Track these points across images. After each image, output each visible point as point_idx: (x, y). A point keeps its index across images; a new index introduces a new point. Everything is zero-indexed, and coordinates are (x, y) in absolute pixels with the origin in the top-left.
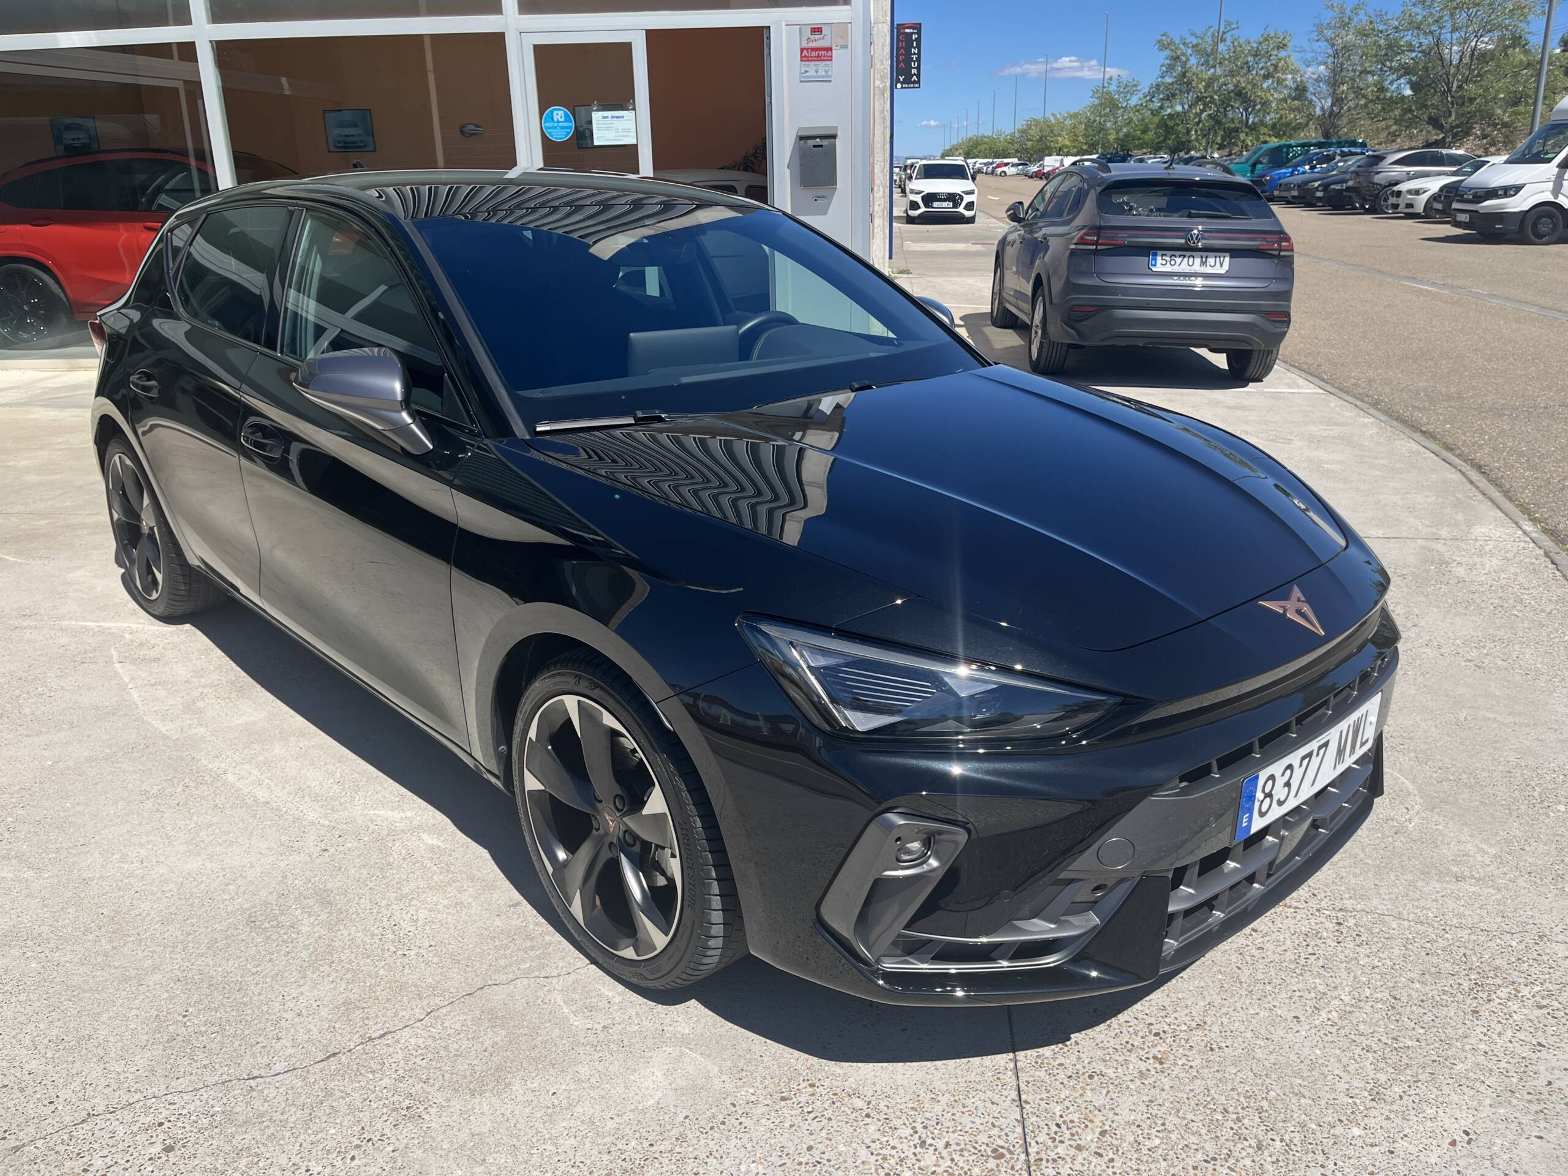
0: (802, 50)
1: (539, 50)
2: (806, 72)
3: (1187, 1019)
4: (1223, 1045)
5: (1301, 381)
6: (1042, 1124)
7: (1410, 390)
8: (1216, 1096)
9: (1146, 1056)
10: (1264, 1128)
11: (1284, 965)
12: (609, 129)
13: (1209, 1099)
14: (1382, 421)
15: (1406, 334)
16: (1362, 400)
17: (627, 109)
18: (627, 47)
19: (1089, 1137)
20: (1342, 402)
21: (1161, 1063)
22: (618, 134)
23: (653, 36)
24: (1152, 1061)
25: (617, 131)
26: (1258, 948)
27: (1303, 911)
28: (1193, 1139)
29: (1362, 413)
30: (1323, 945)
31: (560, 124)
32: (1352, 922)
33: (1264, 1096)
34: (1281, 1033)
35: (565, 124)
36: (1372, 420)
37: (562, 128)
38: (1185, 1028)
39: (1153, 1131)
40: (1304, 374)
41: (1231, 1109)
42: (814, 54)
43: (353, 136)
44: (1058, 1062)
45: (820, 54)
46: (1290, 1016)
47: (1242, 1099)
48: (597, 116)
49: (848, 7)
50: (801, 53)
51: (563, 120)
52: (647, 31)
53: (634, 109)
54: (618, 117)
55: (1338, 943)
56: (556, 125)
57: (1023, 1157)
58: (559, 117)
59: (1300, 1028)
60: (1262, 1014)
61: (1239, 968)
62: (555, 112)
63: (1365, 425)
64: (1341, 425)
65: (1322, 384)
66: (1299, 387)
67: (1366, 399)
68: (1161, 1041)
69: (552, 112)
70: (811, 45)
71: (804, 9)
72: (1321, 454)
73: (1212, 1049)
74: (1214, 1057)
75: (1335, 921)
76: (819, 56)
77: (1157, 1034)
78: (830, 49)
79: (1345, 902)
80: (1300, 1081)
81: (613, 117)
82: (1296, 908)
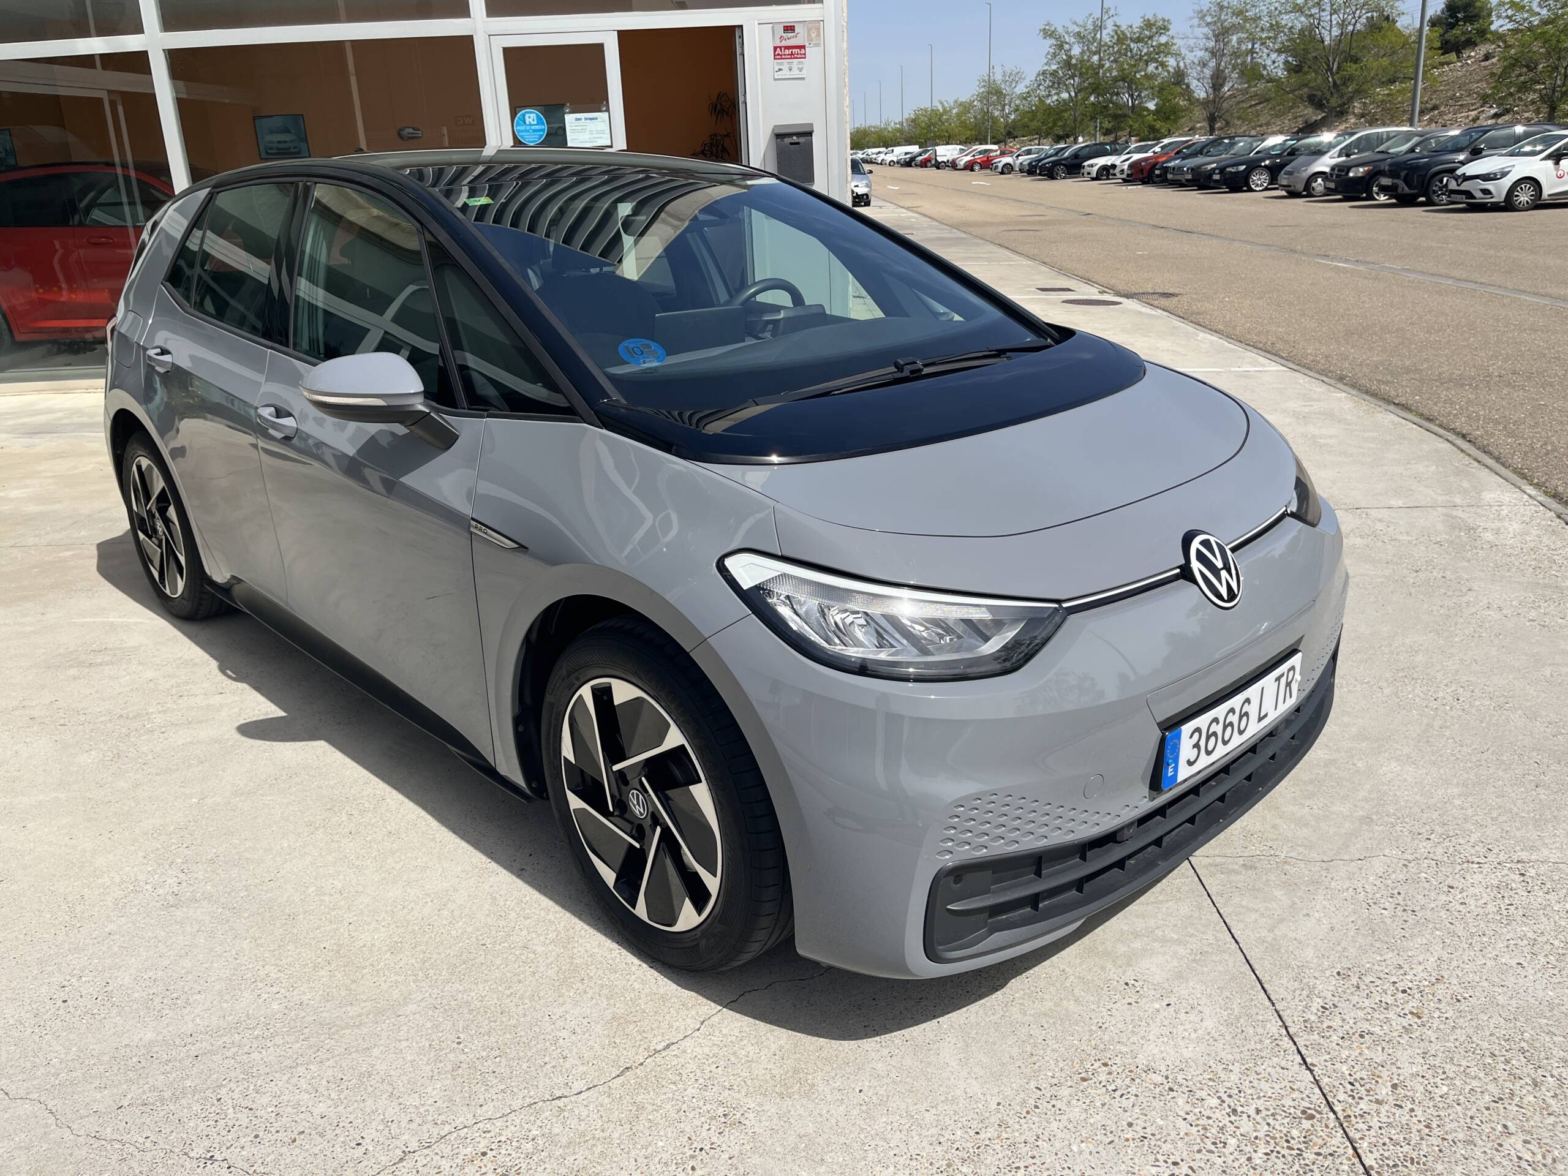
0: (775, 48)
1: (508, 52)
2: (780, 70)
3: (1425, 975)
4: (1467, 996)
5: (1261, 359)
6: (1336, 1084)
7: (1368, 365)
8: (1478, 1042)
9: (1403, 1012)
10: (1532, 1066)
11: (1490, 916)
12: (583, 131)
13: (1474, 1045)
14: (1353, 395)
15: (1341, 311)
16: (1326, 376)
17: (600, 111)
18: (599, 48)
19: (1384, 1091)
20: (1308, 379)
21: (1419, 1018)
22: (591, 136)
23: (625, 37)
24: (1410, 1016)
25: (591, 132)
26: (1461, 903)
27: (1486, 866)
28: (1475, 1083)
29: (1332, 389)
30: (1516, 896)
31: (533, 127)
32: (1532, 872)
33: (1520, 1037)
34: (1512, 979)
35: (537, 127)
36: (1344, 394)
37: (535, 131)
38: (1426, 983)
39: (1438, 1080)
40: (1263, 353)
41: (1497, 1053)
42: (787, 52)
43: (285, 142)
44: (1325, 1025)
45: (796, 52)
46: (1513, 962)
47: (1503, 1043)
48: (570, 119)
49: (820, 5)
50: (775, 51)
51: (535, 123)
52: (618, 31)
53: (608, 110)
54: (591, 119)
55: (1529, 892)
56: (528, 128)
57: (1331, 1115)
58: (531, 120)
59: (1527, 974)
60: (1488, 964)
61: (1452, 924)
62: (527, 115)
63: (1340, 399)
64: (1318, 400)
65: (1282, 361)
66: (1263, 365)
67: (1330, 375)
68: (1410, 997)
69: (524, 115)
70: (784, 43)
71: (774, 7)
72: (1311, 429)
73: (1458, 1001)
74: (1463, 1006)
75: (1517, 872)
76: (792, 54)
77: (1404, 991)
78: (804, 47)
79: (1519, 854)
80: (1545, 1021)
81: (586, 119)
82: (1478, 863)
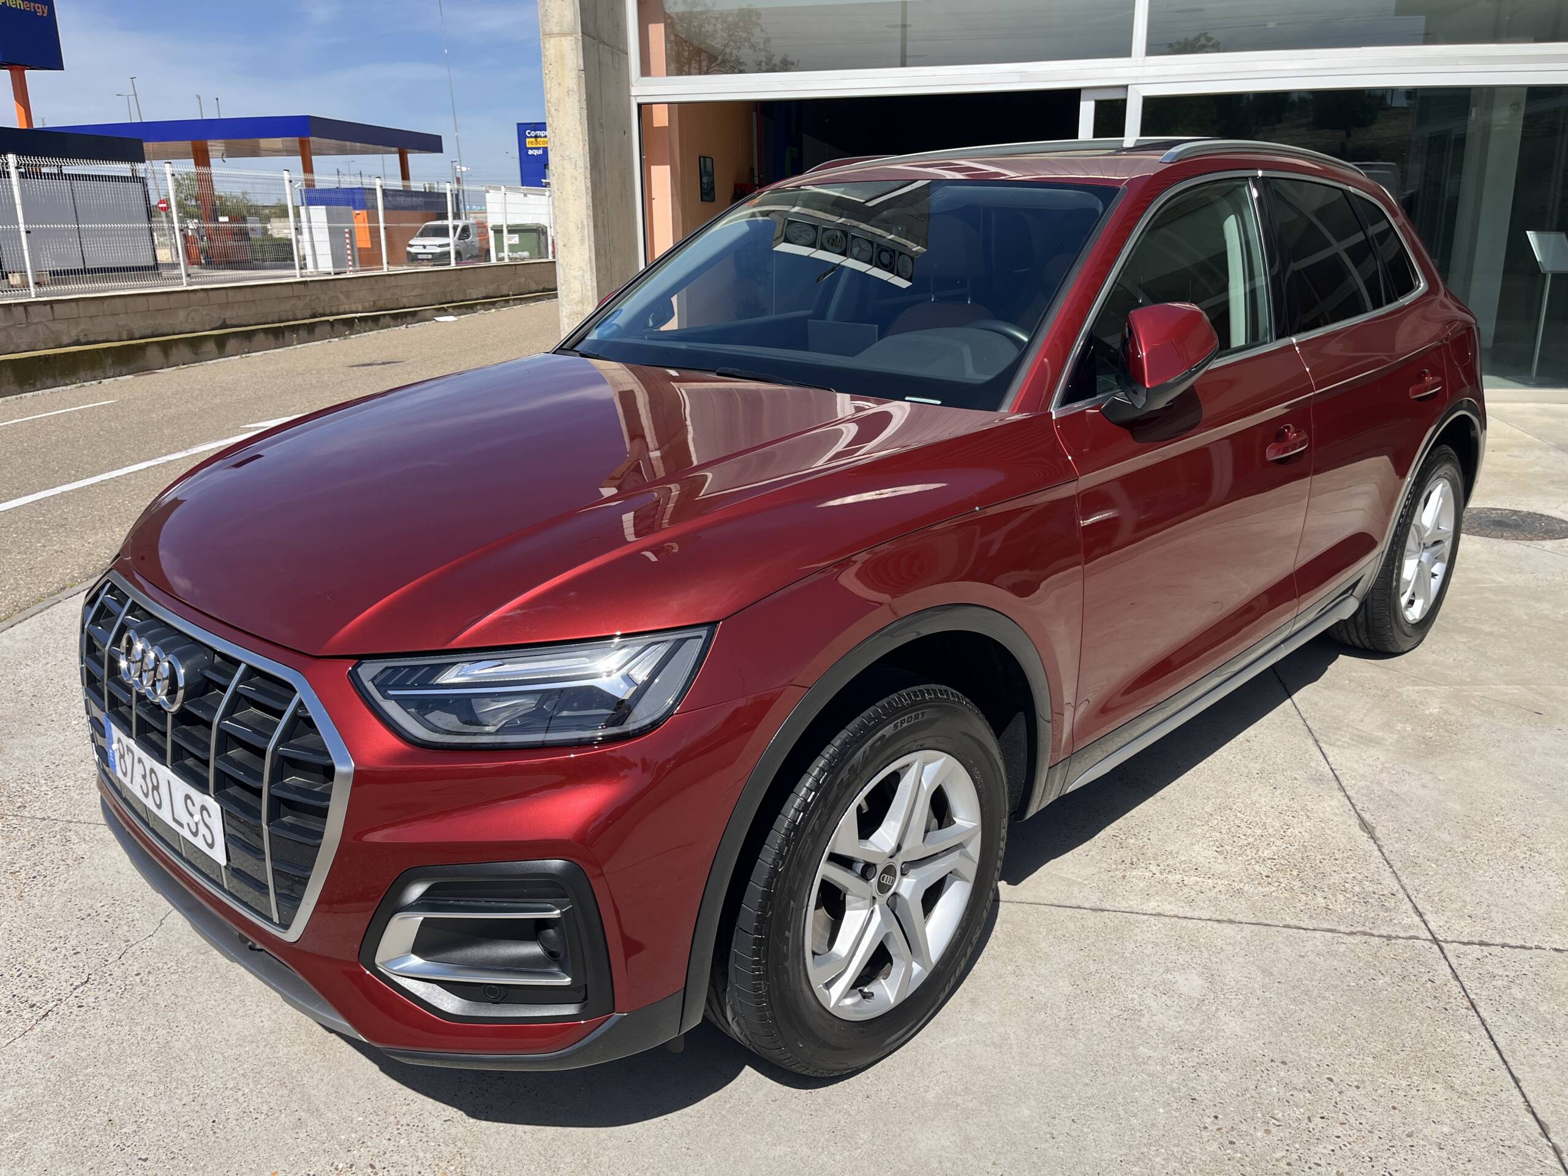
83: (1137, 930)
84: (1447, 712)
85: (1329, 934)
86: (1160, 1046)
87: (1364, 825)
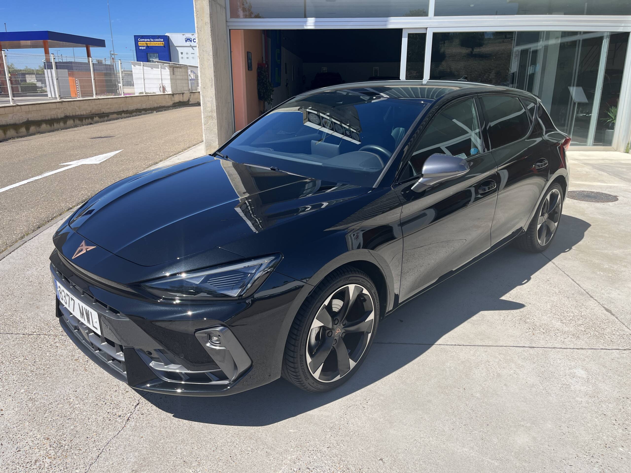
83: (550, 354)
84: (611, 267)
85: (617, 351)
86: (583, 396)
87: (607, 310)
